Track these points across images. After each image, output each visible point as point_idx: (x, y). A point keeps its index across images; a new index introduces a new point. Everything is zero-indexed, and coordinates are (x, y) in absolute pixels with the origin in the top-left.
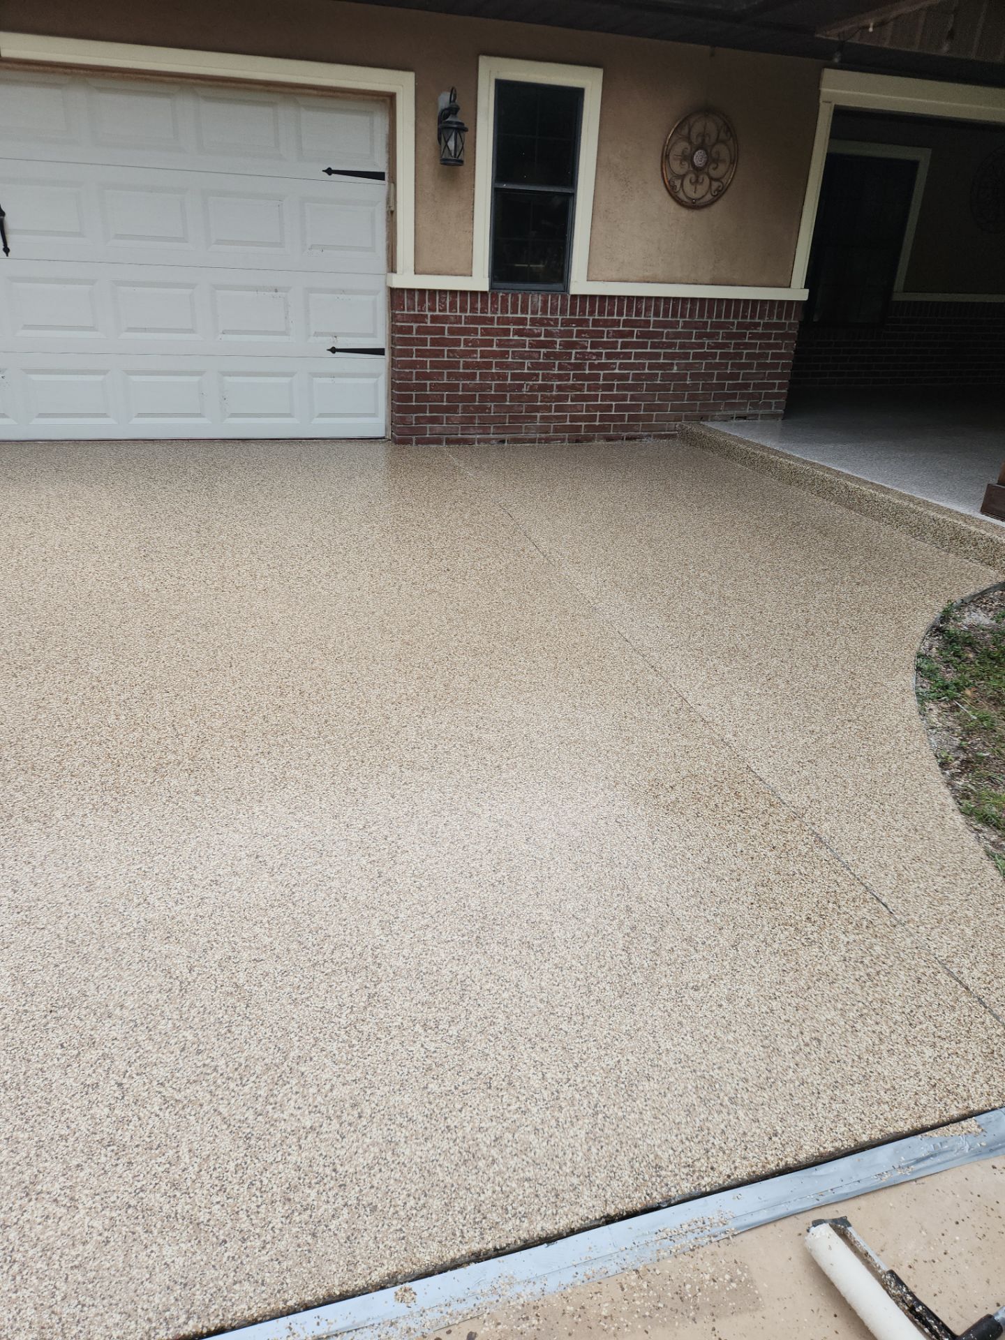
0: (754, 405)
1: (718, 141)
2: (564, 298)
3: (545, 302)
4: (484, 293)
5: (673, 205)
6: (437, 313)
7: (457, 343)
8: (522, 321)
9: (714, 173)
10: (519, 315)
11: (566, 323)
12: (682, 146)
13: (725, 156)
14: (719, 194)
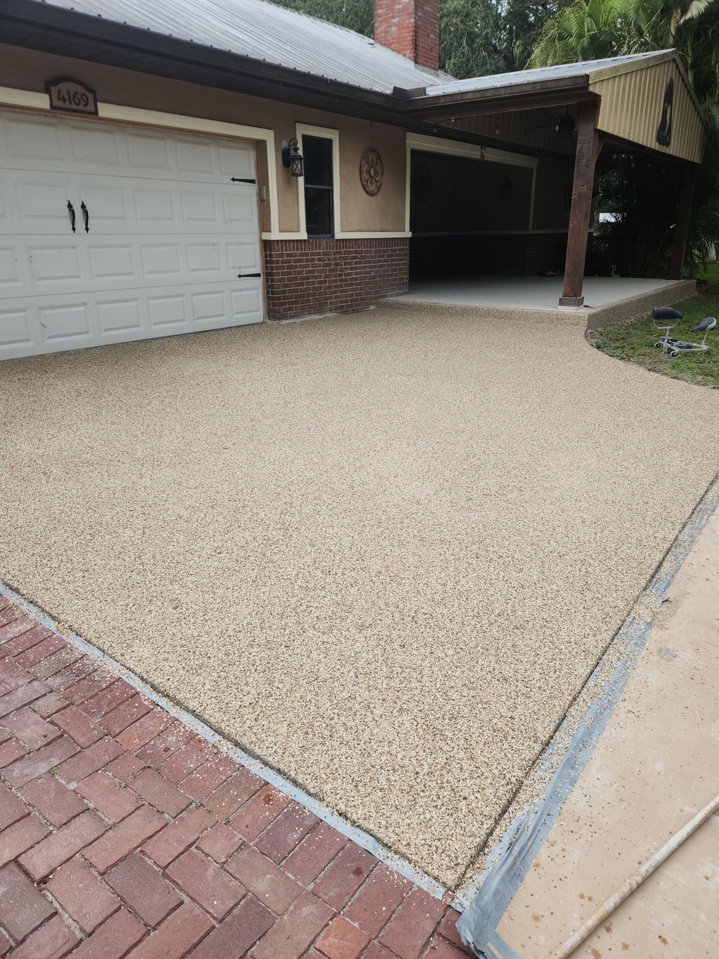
0: (399, 288)
1: (377, 164)
2: (333, 241)
3: (327, 244)
4: (305, 240)
5: (365, 194)
6: (288, 252)
7: (296, 267)
8: (319, 254)
9: (377, 179)
10: (318, 251)
11: (335, 253)
12: (365, 167)
13: (380, 171)
14: (379, 188)
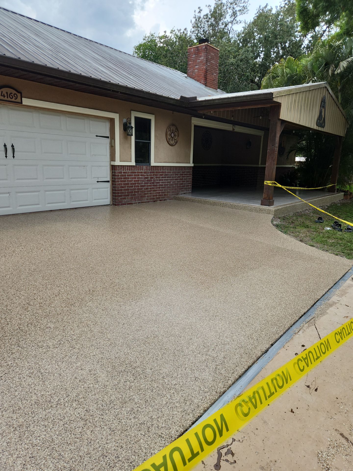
0: (186, 190)
1: (175, 131)
2: (150, 167)
3: (146, 168)
4: (134, 166)
5: (168, 145)
6: (124, 171)
7: (129, 178)
9: (175, 138)
10: (141, 171)
11: (151, 173)
12: (169, 133)
13: (177, 135)
14: (176, 143)
